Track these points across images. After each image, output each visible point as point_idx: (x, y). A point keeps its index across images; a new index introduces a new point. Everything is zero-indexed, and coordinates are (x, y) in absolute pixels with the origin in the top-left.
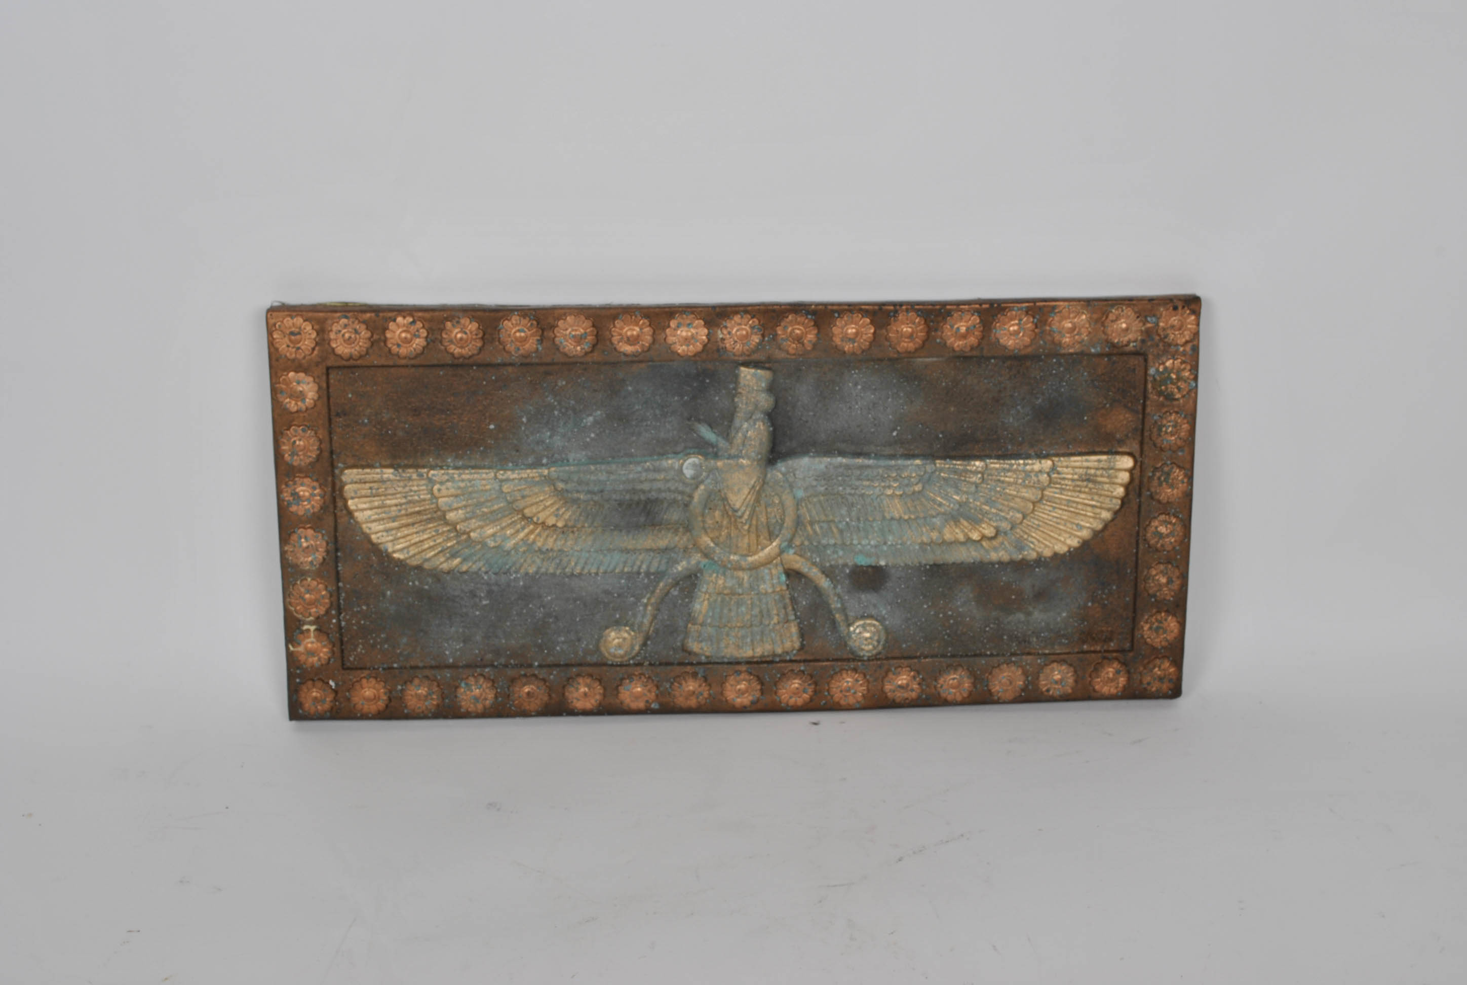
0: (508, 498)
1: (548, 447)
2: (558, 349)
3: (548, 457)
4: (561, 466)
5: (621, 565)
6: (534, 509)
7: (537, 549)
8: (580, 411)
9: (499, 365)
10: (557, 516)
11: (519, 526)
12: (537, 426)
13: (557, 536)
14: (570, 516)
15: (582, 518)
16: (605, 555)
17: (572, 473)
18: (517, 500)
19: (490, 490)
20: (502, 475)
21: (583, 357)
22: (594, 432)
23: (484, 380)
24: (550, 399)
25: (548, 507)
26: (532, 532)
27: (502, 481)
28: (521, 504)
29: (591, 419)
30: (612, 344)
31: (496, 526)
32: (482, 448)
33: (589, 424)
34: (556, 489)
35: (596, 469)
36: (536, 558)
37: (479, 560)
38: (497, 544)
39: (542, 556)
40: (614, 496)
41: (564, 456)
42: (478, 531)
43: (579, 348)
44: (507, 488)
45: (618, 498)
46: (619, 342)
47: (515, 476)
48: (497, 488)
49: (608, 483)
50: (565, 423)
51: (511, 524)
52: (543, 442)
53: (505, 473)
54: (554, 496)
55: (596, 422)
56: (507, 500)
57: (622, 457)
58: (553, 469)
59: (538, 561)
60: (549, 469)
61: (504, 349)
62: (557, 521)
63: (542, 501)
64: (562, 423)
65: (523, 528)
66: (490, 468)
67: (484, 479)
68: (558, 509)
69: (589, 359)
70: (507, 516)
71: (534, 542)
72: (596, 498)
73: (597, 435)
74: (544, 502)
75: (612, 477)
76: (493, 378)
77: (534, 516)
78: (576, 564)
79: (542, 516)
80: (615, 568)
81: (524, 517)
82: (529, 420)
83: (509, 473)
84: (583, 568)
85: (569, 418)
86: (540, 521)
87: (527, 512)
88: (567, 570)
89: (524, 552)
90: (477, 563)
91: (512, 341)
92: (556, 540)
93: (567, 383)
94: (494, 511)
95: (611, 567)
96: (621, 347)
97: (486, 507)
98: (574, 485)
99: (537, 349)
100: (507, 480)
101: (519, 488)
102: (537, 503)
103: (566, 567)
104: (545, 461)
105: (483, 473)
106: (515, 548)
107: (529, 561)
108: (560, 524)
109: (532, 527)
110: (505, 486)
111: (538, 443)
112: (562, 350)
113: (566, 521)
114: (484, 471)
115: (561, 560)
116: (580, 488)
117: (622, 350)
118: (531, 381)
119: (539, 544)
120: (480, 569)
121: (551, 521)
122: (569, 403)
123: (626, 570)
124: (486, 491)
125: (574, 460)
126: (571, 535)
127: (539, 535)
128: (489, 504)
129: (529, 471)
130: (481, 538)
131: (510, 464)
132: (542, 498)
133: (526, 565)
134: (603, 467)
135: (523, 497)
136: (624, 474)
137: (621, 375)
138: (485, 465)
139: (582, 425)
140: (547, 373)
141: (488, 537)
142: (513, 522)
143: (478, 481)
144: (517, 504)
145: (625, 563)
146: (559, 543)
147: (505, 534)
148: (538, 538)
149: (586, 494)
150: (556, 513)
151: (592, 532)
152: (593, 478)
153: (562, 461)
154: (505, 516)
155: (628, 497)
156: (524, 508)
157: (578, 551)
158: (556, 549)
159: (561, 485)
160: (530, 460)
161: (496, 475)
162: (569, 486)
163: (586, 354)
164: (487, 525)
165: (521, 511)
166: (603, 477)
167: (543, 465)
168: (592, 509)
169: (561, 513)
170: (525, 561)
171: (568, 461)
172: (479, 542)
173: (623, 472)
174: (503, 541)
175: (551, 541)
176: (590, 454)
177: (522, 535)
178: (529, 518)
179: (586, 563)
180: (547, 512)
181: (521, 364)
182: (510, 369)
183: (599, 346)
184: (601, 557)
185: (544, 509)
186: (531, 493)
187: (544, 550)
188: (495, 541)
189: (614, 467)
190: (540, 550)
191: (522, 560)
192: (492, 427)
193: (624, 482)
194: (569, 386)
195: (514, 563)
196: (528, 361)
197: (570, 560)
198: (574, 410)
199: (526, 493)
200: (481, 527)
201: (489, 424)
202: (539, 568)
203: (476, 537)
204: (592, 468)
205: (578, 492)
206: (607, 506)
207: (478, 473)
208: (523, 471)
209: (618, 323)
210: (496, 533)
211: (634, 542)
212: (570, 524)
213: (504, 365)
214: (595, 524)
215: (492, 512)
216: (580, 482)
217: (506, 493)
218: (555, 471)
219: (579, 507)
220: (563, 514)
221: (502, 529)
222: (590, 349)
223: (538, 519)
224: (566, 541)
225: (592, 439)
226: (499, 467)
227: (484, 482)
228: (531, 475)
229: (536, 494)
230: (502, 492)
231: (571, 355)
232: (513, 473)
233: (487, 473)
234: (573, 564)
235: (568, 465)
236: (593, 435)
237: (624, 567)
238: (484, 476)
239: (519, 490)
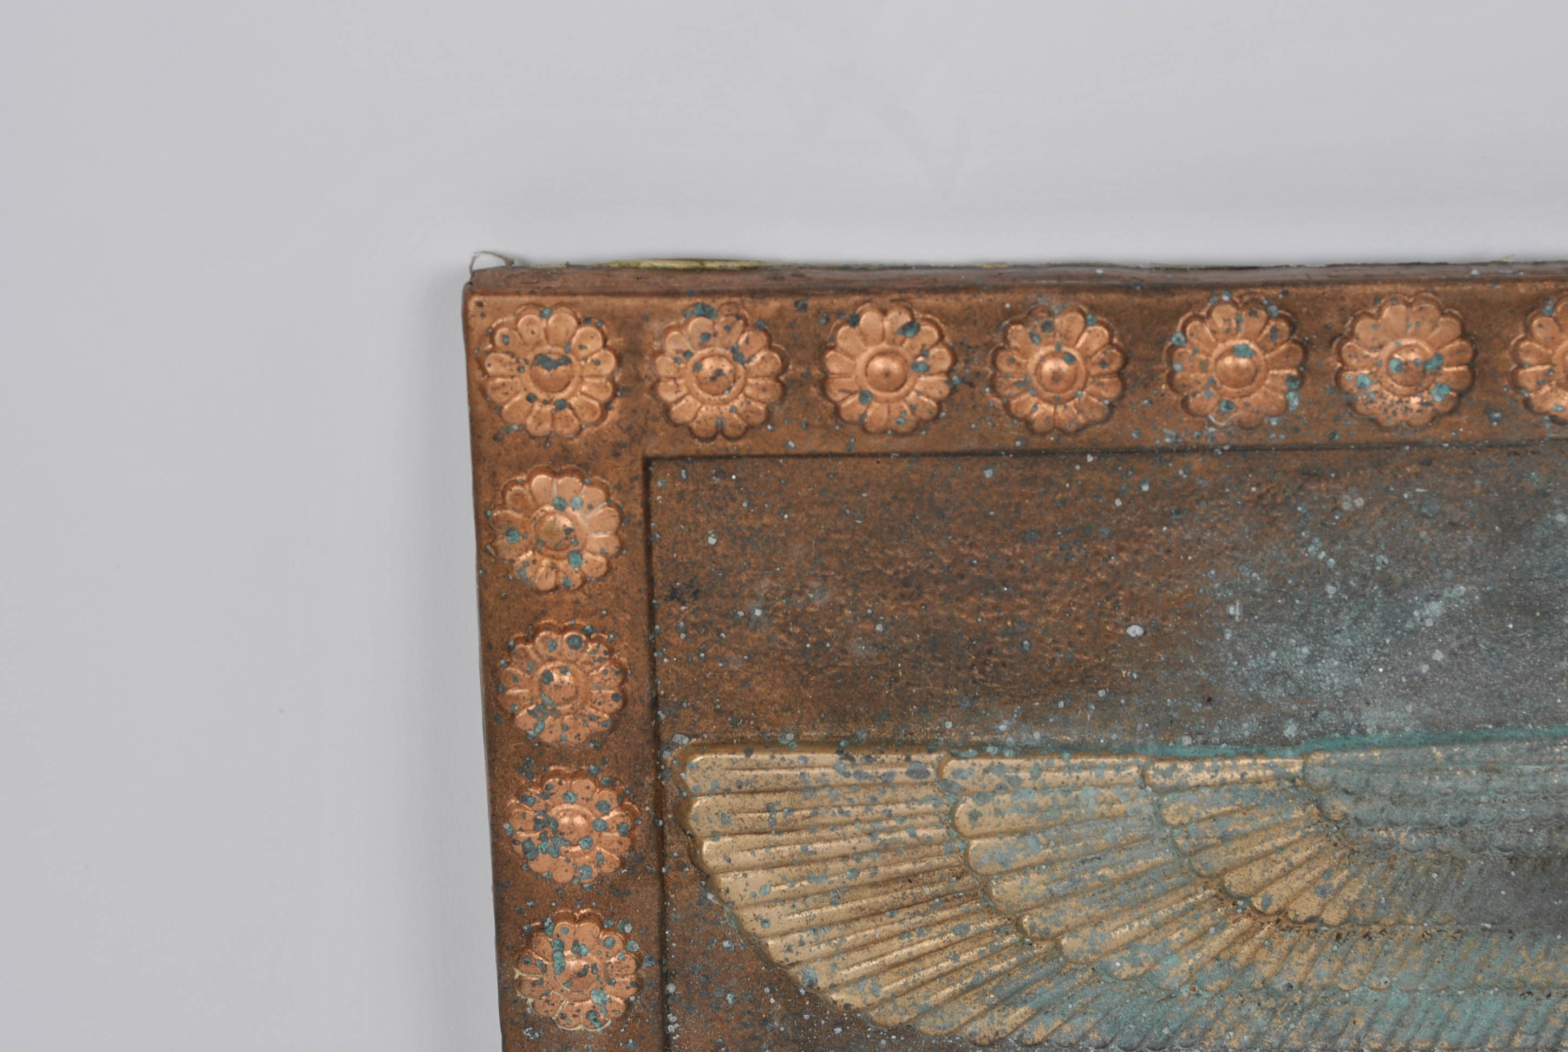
0: (1180, 842)
1: (1301, 690)
2: (1351, 405)
3: (1298, 718)
4: (1344, 749)
5: (1504, 1028)
6: (1256, 874)
7: (1257, 984)
8: (1406, 585)
9: (1165, 450)
10: (1323, 893)
11: (1206, 920)
12: (1270, 628)
13: (1322, 946)
14: (1362, 893)
15: (1398, 899)
16: (1459, 1001)
17: (1375, 769)
18: (1207, 847)
19: (1126, 815)
20: (1165, 774)
21: (1425, 427)
22: (1440, 647)
23: (1117, 495)
24: (1316, 551)
25: (1300, 866)
26: (1245, 936)
27: (1162, 791)
28: (1216, 859)
29: (1436, 608)
30: (1517, 387)
31: (1139, 918)
32: (1101, 693)
33: (1429, 623)
34: (1324, 815)
35: (1450, 759)
36: (1253, 1007)
37: (1084, 1011)
38: (1141, 970)
39: (1271, 1003)
40: (1500, 838)
41: (1349, 716)
42: (1086, 931)
43: (1415, 401)
44: (1178, 812)
45: (1512, 842)
46: (1539, 385)
47: (1204, 776)
48: (1148, 810)
49: (1483, 798)
50: (1355, 621)
51: (1184, 913)
52: (1289, 676)
53: (1174, 768)
54: (1318, 834)
55: (1450, 617)
56: (1175, 846)
57: (1526, 720)
58: (1318, 758)
59: (1260, 1018)
60: (1305, 755)
61: (1185, 403)
62: (1323, 907)
63: (1282, 849)
64: (1346, 619)
65: (1220, 927)
66: (1126, 751)
67: (1107, 786)
68: (1327, 874)
69: (1442, 433)
70: (1175, 889)
71: (1251, 963)
72: (1445, 843)
73: (1453, 654)
74: (1288, 852)
75: (1497, 782)
76: (1145, 488)
77: (1255, 894)
78: (1369, 1026)
79: (1278, 893)
80: (1485, 1038)
81: (1224, 895)
82: (1248, 612)
83: (1186, 767)
84: (1390, 1036)
85: (1372, 607)
86: (1272, 908)
87: (1234, 881)
88: (1342, 1041)
89: (1221, 992)
90: (1078, 1021)
91: (1212, 382)
92: (1314, 960)
93: (1367, 504)
94: (1137, 876)
95: (1475, 1033)
96: (1545, 398)
97: (1111, 866)
98: (1379, 803)
99: (1287, 403)
100: (1178, 789)
101: (1214, 811)
102: (1266, 855)
103: (1340, 1034)
104: (1290, 730)
105: (1106, 767)
106: (1194, 979)
107: (1231, 1015)
108: (1333, 916)
109: (1246, 922)
110: (1172, 808)
111: (1271, 677)
112: (1361, 408)
113: (1351, 906)
114: (1109, 761)
115: (1325, 1015)
116: (1397, 814)
117: (1550, 406)
118: (1261, 497)
119: (1266, 971)
120: (1084, 1036)
121: (1306, 907)
122: (1373, 562)
123: (1518, 1041)
124: (1114, 818)
125: (1380, 729)
126: (1362, 945)
127: (1267, 945)
128: (1123, 856)
129: (1245, 762)
130: (1094, 952)
131: (1187, 741)
132: (1280, 842)
133: (1220, 1026)
134: (1472, 752)
135: (1225, 838)
136: (1536, 773)
137: (1535, 478)
138: (1110, 742)
139: (1409, 625)
140: (1309, 474)
141: (1114, 951)
142: (1193, 907)
143: (1091, 791)
144: (1204, 857)
145: (1517, 1022)
146: (1324, 968)
147: (1166, 943)
148: (1262, 955)
149: (1414, 831)
150: (1321, 883)
151: (1426, 938)
152: (1438, 783)
153: (1345, 734)
154: (1166, 892)
155: (1540, 840)
156: (1225, 871)
157: (1379, 990)
158: (1314, 983)
159: (1340, 806)
160: (1247, 729)
161: (1143, 776)
162: (1363, 809)
163: (1436, 418)
164: (1114, 916)
165: (1214, 878)
166: (1470, 782)
167: (1285, 743)
168: (1428, 872)
169: (1335, 882)
170: (1220, 1015)
171: (1362, 731)
172: (1088, 963)
173: (1529, 769)
174: (1157, 962)
175: (1300, 960)
176: (1428, 710)
177: (1215, 944)
178: (1241, 898)
179: (1399, 1023)
180: (1296, 883)
181: (1233, 449)
182: (1197, 462)
183: (1474, 395)
184: (1447, 1005)
185: (1286, 873)
186: (1248, 827)
187: (1280, 985)
188: (1136, 963)
189: (1504, 750)
190: (1267, 987)
191: (1211, 1014)
192: (1135, 631)
193: (1531, 799)
194: (1377, 510)
195: (1187, 1023)
196: (1256, 438)
197: (1353, 1014)
198: (1386, 582)
199: (1236, 825)
200: (1096, 922)
201: (1128, 623)
202: (1259, 1035)
203: (1081, 951)
204: (1438, 753)
205: (1392, 824)
206: (1473, 866)
207: (1092, 767)
208: (1228, 762)
209: (1541, 326)
210: (1138, 938)
211: (1550, 965)
212: (1360, 915)
213: (1182, 450)
214: (1437, 915)
215: (1128, 880)
216: (1399, 798)
217: (1174, 827)
218: (1324, 765)
219: (1392, 867)
220: (1342, 886)
221: (1157, 926)
222: (1451, 404)
223: (1266, 905)
224: (1345, 962)
225: (1437, 667)
226: (1152, 748)
227: (1107, 793)
228: (1251, 774)
229: (1265, 828)
230: (1164, 823)
231: (1391, 423)
232: (1197, 770)
233: (1117, 768)
234: (1361, 1023)
235: (1365, 747)
236: (1438, 656)
237: (1513, 1034)
238: (1110, 773)
239: (1213, 818)
